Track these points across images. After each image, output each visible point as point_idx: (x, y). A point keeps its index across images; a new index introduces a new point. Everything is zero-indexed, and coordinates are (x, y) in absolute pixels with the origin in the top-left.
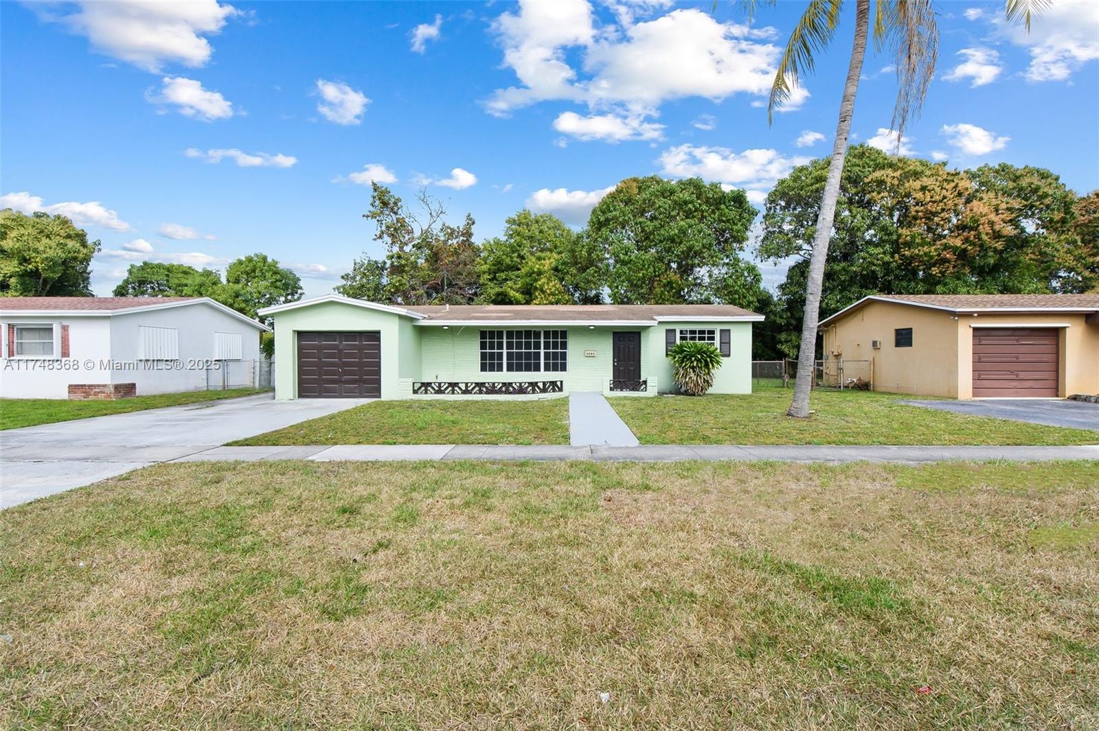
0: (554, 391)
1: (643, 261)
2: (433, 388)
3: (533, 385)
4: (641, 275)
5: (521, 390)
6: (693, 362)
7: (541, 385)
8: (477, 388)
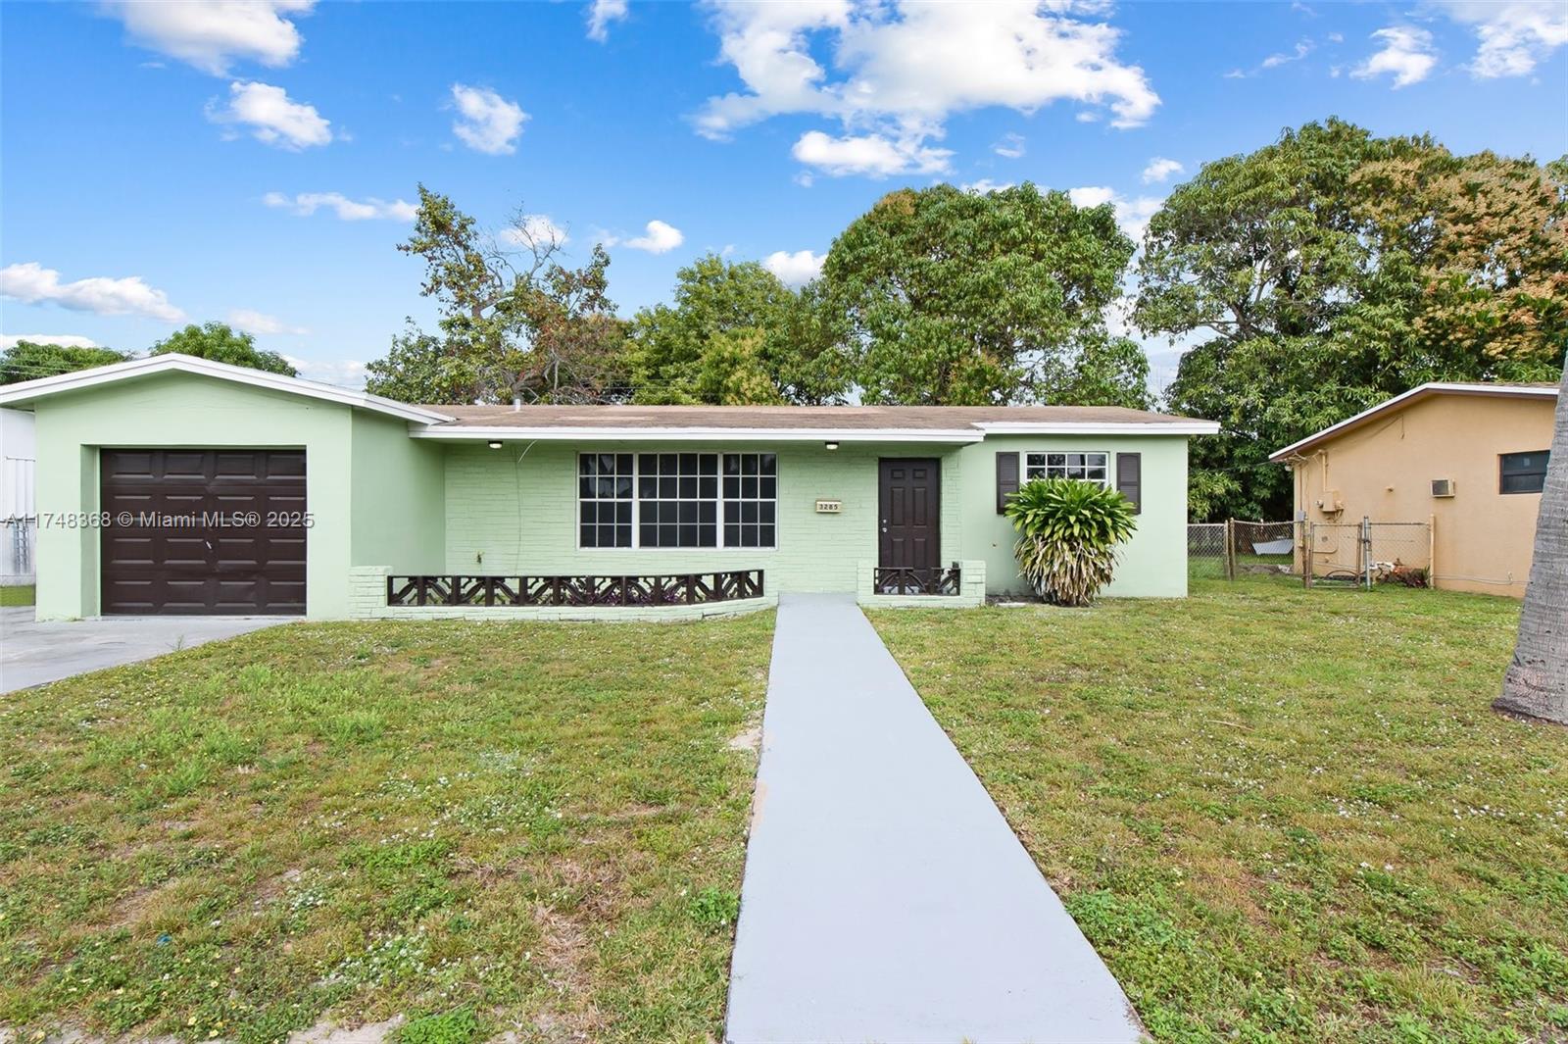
0: (742, 594)
1: (929, 331)
2: (440, 591)
3: (691, 581)
4: (924, 357)
5: (660, 596)
6: (1071, 526)
7: (709, 582)
8: (549, 591)
